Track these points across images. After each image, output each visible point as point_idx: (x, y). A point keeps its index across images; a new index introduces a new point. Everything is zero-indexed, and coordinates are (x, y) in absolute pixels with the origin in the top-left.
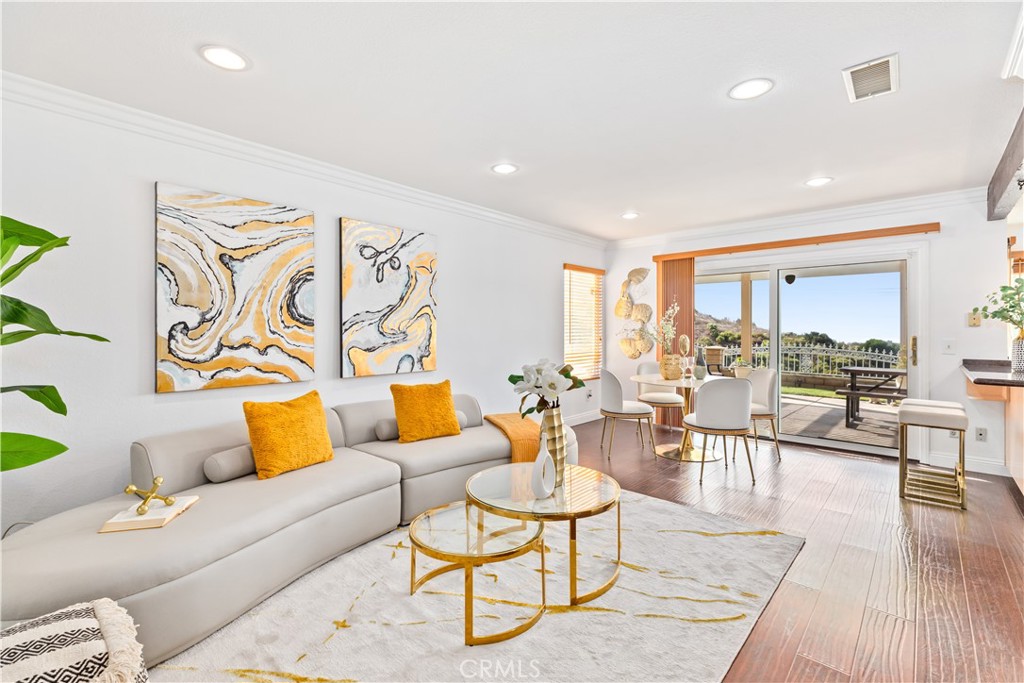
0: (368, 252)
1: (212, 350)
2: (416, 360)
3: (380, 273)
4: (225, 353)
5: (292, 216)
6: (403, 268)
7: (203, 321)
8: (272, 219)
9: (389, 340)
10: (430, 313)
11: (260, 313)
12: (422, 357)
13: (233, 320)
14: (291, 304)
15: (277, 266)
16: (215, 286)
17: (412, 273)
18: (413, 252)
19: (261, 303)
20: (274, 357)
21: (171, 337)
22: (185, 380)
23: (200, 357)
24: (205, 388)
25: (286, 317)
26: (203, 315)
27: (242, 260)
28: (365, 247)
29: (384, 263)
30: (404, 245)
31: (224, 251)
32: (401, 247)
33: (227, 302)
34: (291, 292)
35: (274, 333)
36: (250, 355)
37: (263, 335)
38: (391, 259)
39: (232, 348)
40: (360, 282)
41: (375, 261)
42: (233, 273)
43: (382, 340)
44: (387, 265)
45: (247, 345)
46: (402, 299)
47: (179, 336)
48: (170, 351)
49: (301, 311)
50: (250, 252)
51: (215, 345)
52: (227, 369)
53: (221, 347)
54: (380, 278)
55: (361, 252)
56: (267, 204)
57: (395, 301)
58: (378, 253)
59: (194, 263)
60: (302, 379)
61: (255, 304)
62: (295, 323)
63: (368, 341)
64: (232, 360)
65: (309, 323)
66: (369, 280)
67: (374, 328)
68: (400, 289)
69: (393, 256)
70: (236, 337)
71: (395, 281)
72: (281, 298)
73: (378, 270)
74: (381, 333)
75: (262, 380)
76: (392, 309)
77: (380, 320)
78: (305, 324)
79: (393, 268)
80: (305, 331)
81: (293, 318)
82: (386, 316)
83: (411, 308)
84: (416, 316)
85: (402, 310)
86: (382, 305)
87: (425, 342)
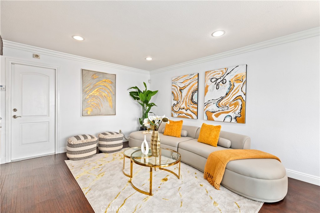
0: (213, 80)
1: (178, 110)
2: (233, 118)
3: (218, 86)
4: (180, 110)
5: (192, 76)
6: (228, 83)
7: (177, 103)
8: (189, 78)
9: (221, 109)
10: (242, 99)
11: (186, 101)
12: (236, 117)
13: (182, 103)
14: (192, 99)
15: (189, 90)
16: (179, 96)
17: (232, 83)
18: (233, 75)
19: (186, 99)
20: (189, 112)
21: (173, 106)
22: (175, 115)
23: (177, 111)
24: (177, 117)
25: (191, 102)
26: (177, 102)
27: (183, 90)
28: (212, 79)
29: (219, 82)
30: (229, 73)
31: (180, 88)
32: (227, 75)
33: (181, 99)
34: (192, 96)
35: (188, 106)
36: (184, 111)
37: (187, 106)
38: (222, 80)
39: (181, 109)
40: (210, 90)
41: (216, 82)
42: (182, 93)
43: (218, 109)
44: (221, 82)
45: (184, 109)
46: (227, 94)
47: (174, 106)
48: (173, 109)
49: (194, 101)
50: (185, 87)
51: (179, 108)
52: (180, 113)
53: (180, 109)
54: (218, 88)
55: (211, 80)
56: (188, 75)
57: (224, 95)
58: (217, 79)
59: (176, 92)
60: (194, 118)
61: (185, 99)
62: (193, 103)
63: (213, 109)
64: (181, 112)
66: (214, 89)
67: (215, 105)
68: (226, 90)
69: (223, 79)
70: (182, 107)
71: (224, 89)
72: (190, 98)
73: (217, 85)
74: (218, 107)
75: (186, 117)
76: (222, 98)
77: (217, 102)
78: (195, 104)
79: (223, 83)
80: (196, 106)
81: (192, 102)
82: (220, 101)
83: (231, 97)
84: (234, 100)
85: (227, 98)
86: (218, 97)
87: (238, 111)
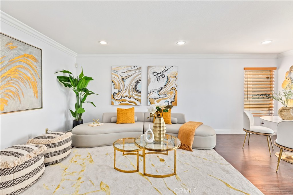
0: (155, 74)
1: (120, 98)
2: (170, 102)
3: (159, 79)
4: (123, 98)
5: (136, 68)
6: (166, 77)
7: (119, 92)
8: (132, 69)
9: (161, 97)
10: (175, 89)
11: (129, 90)
12: (172, 102)
13: (124, 91)
14: (136, 88)
15: (133, 80)
16: (121, 85)
17: (169, 78)
18: (169, 72)
19: (129, 88)
20: (132, 100)
21: (114, 95)
22: (116, 103)
23: (118, 99)
24: (119, 105)
25: (135, 91)
26: (119, 91)
27: (126, 79)
28: (154, 73)
29: (160, 76)
30: (166, 71)
31: (122, 78)
32: (165, 71)
33: (123, 88)
34: (136, 85)
35: (132, 94)
36: (127, 99)
37: (130, 95)
38: (162, 75)
39: (124, 97)
40: (153, 81)
41: (157, 76)
42: (124, 82)
43: (159, 96)
44: (161, 76)
45: (127, 97)
46: (165, 85)
47: (115, 95)
48: (114, 97)
49: (138, 89)
50: (127, 77)
51: (121, 96)
52: (123, 101)
53: (122, 97)
54: (158, 80)
55: (153, 74)
56: (131, 66)
57: (163, 86)
58: (158, 74)
59: (117, 81)
60: (138, 105)
61: (128, 88)
62: (136, 92)
63: (155, 97)
64: (124, 100)
65: (140, 92)
66: (155, 81)
67: (156, 93)
68: (165, 83)
69: (162, 74)
70: (125, 95)
71: (163, 82)
72: (134, 87)
73: (158, 78)
74: (159, 95)
75: (129, 104)
76: (162, 88)
77: (158, 91)
78: (138, 92)
79: (162, 77)
80: (139, 94)
81: (136, 91)
82: (160, 90)
83: (168, 88)
84: (170, 90)
85: (165, 88)
86: (159, 87)
87: (173, 97)
